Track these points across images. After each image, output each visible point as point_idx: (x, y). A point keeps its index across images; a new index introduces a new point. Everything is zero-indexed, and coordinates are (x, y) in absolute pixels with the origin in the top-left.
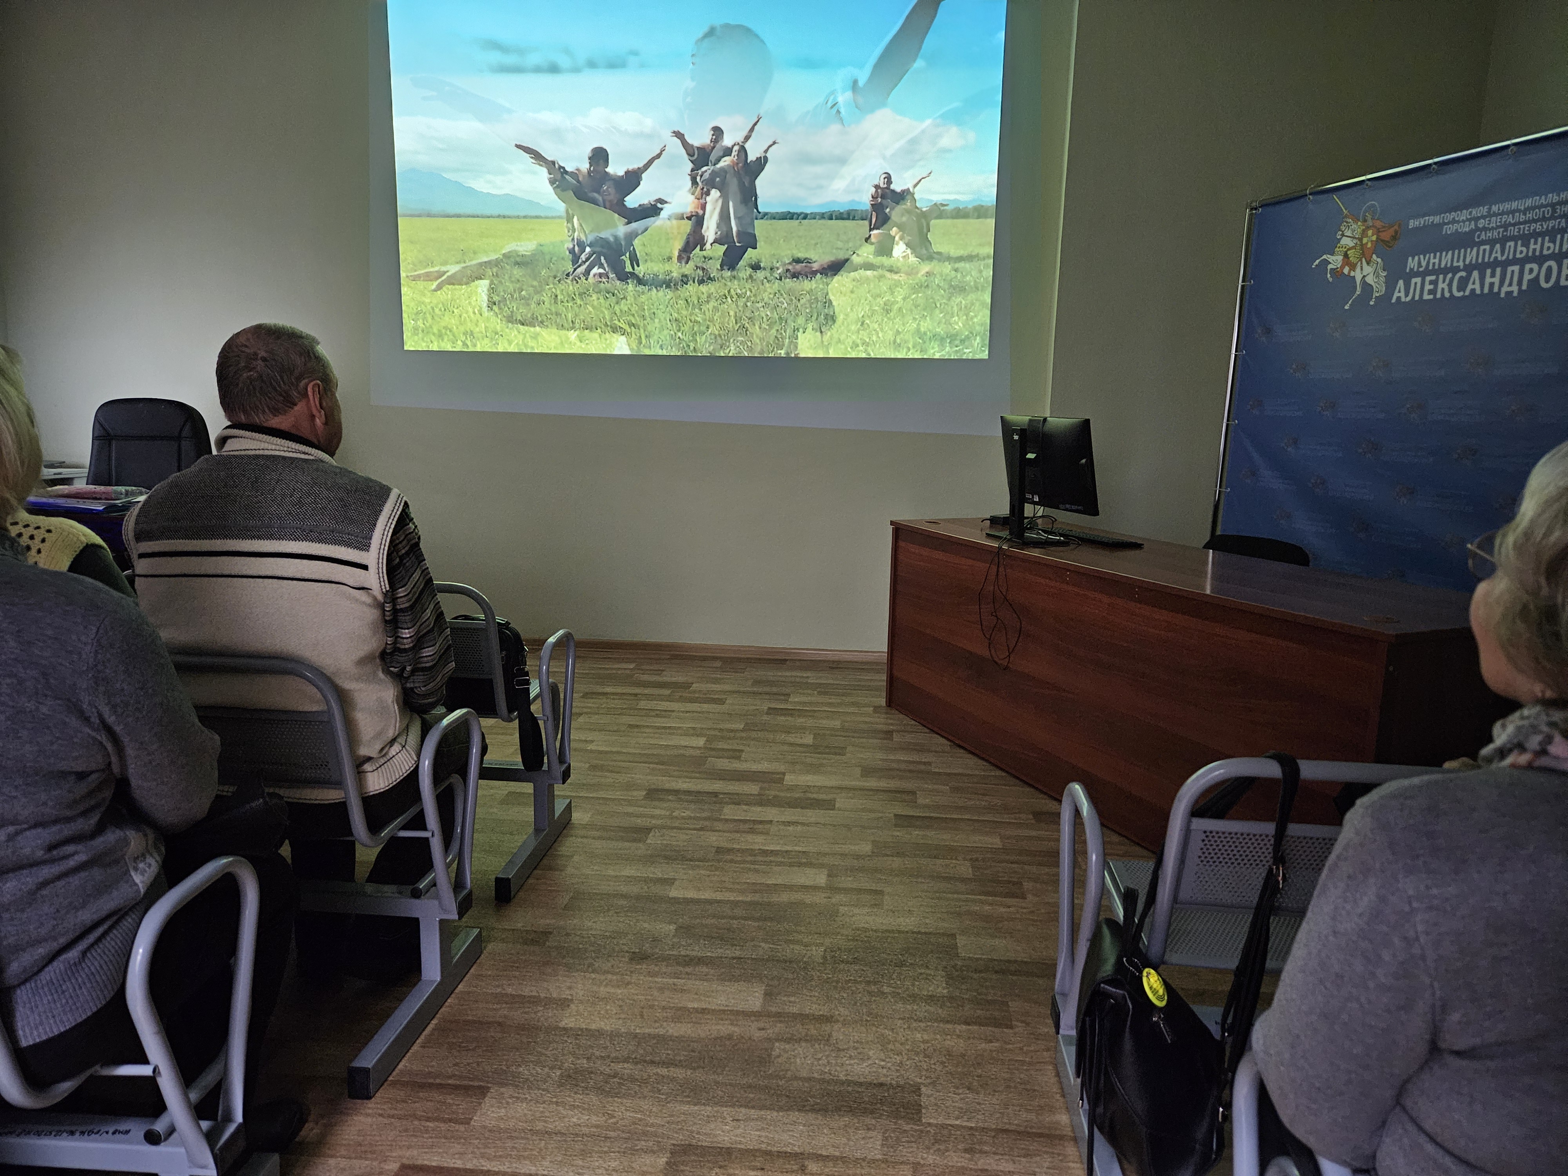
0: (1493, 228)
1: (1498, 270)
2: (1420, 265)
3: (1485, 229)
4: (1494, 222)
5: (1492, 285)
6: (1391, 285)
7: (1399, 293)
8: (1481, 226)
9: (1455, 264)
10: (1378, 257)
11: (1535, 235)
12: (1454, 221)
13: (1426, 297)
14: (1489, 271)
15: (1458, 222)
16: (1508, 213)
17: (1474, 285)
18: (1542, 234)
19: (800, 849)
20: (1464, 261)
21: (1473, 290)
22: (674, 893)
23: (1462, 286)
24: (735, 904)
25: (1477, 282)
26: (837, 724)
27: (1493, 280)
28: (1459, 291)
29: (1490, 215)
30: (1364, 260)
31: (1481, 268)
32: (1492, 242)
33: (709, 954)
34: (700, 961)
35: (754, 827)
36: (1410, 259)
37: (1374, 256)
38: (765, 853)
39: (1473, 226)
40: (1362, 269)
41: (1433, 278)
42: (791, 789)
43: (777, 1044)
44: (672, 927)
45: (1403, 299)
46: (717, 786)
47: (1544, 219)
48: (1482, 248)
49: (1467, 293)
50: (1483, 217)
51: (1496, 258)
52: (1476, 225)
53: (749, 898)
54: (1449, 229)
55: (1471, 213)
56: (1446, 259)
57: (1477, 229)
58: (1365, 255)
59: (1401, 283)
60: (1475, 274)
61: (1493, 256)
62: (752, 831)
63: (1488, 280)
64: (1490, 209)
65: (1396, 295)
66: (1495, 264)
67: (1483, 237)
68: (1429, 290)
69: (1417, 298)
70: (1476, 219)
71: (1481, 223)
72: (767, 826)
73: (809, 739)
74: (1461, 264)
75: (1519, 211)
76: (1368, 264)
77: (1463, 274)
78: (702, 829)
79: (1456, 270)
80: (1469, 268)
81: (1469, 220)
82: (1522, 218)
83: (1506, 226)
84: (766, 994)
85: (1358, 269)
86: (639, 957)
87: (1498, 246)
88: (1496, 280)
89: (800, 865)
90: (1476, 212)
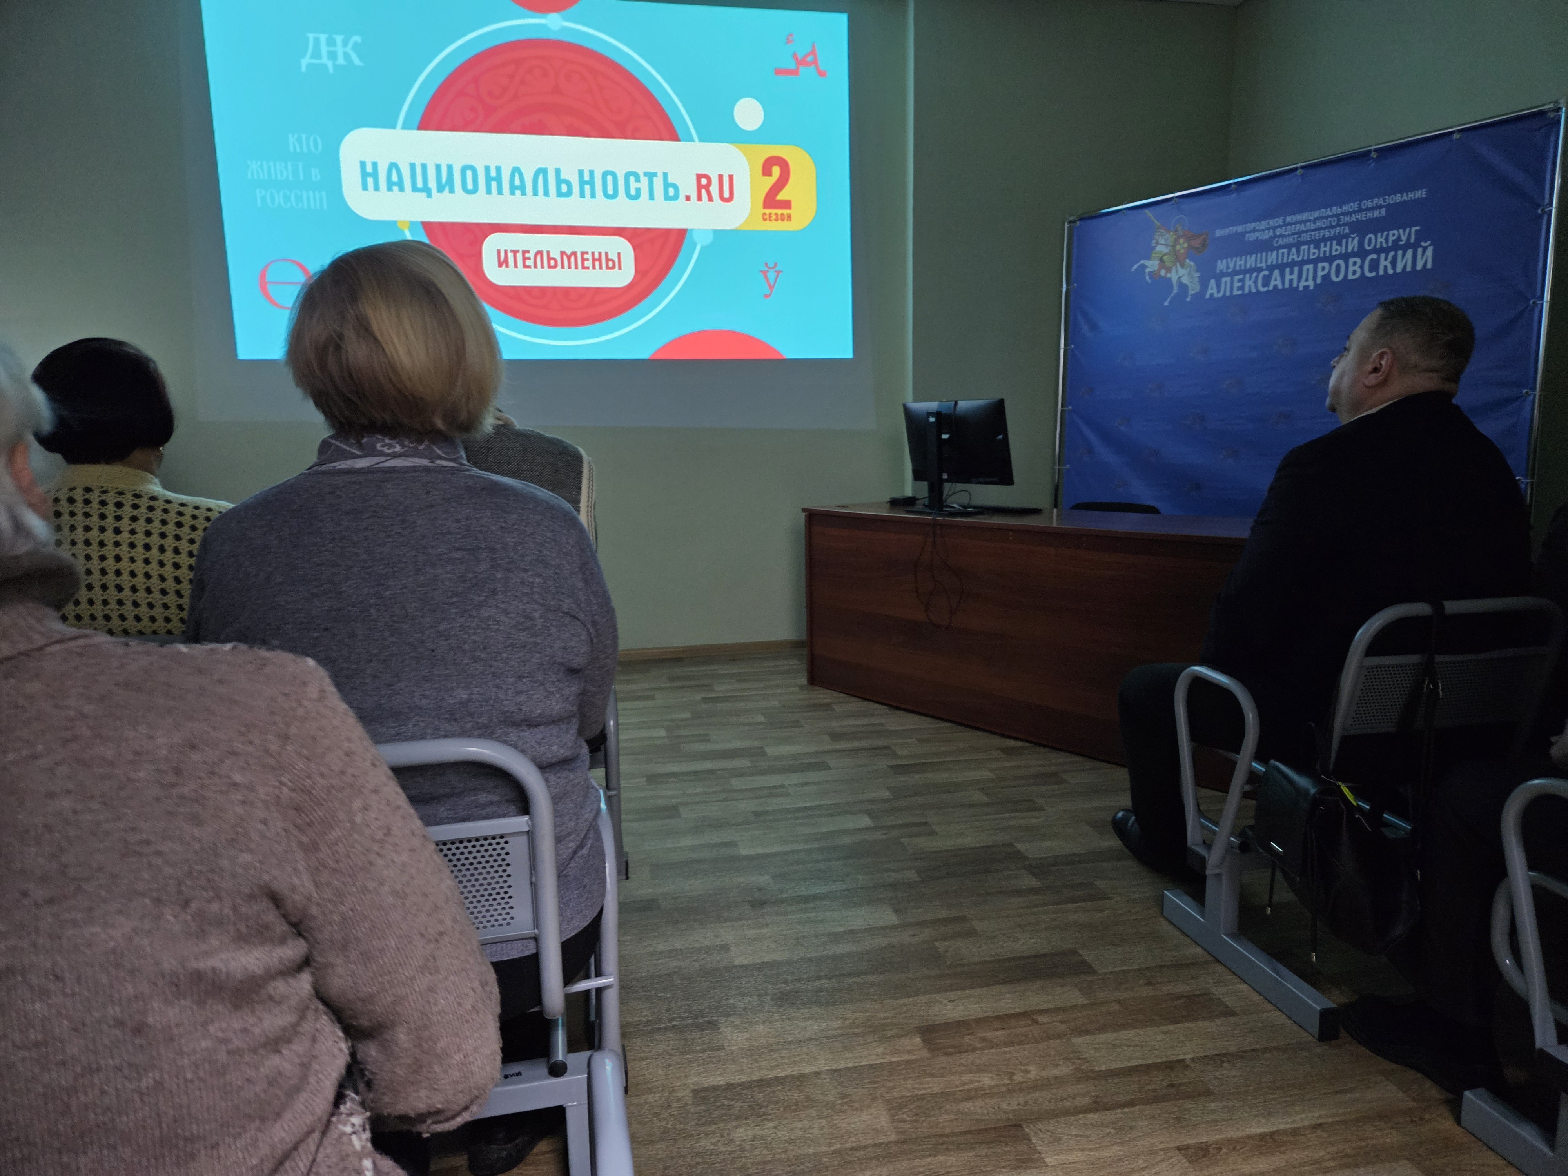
0: (1288, 235)
1: (1296, 269)
2: (1228, 268)
3: (1281, 236)
4: (1290, 230)
5: (1291, 281)
6: (1204, 284)
7: (1212, 290)
8: (1278, 233)
9: (1259, 265)
10: (1191, 260)
11: (1325, 240)
12: (1254, 230)
13: (1236, 292)
14: (1288, 270)
15: (1258, 231)
16: (1301, 222)
17: (1276, 281)
18: (1331, 239)
19: (829, 802)
20: (1266, 262)
21: (1275, 286)
22: (744, 852)
23: (1266, 283)
24: (809, 851)
25: (1279, 278)
26: (775, 703)
27: (1292, 277)
28: (1264, 286)
29: (1286, 224)
30: (1178, 264)
31: (1282, 267)
32: (1289, 247)
33: (818, 891)
34: (816, 897)
35: (773, 791)
36: (1219, 261)
37: (1187, 261)
38: (799, 810)
39: (1271, 234)
40: (1177, 272)
41: (1240, 277)
42: (777, 758)
43: (937, 944)
44: (767, 877)
45: (1216, 295)
46: (708, 765)
47: (1332, 227)
48: (1281, 251)
49: (1271, 288)
50: (1280, 226)
51: (1293, 259)
52: (1274, 233)
53: (816, 845)
54: (1251, 237)
55: (1268, 224)
56: (1251, 261)
57: (1275, 236)
58: (1178, 259)
59: (1213, 282)
60: (1276, 273)
61: (1291, 257)
62: (772, 795)
63: (1288, 277)
64: (1285, 220)
65: (1209, 292)
66: (1292, 264)
67: (1281, 242)
68: (1238, 287)
69: (1228, 294)
70: (1275, 228)
71: (1278, 232)
72: (783, 790)
73: (760, 719)
74: (1264, 265)
75: (1309, 221)
76: (1182, 266)
77: (1266, 273)
78: (725, 800)
79: (1260, 270)
80: (1271, 268)
81: (1269, 229)
82: (1313, 226)
83: (1300, 233)
84: (896, 911)
85: (1174, 271)
86: (758, 904)
87: (1294, 250)
88: (1295, 277)
89: (839, 814)
90: (1272, 222)
